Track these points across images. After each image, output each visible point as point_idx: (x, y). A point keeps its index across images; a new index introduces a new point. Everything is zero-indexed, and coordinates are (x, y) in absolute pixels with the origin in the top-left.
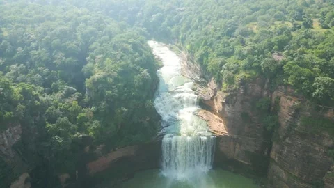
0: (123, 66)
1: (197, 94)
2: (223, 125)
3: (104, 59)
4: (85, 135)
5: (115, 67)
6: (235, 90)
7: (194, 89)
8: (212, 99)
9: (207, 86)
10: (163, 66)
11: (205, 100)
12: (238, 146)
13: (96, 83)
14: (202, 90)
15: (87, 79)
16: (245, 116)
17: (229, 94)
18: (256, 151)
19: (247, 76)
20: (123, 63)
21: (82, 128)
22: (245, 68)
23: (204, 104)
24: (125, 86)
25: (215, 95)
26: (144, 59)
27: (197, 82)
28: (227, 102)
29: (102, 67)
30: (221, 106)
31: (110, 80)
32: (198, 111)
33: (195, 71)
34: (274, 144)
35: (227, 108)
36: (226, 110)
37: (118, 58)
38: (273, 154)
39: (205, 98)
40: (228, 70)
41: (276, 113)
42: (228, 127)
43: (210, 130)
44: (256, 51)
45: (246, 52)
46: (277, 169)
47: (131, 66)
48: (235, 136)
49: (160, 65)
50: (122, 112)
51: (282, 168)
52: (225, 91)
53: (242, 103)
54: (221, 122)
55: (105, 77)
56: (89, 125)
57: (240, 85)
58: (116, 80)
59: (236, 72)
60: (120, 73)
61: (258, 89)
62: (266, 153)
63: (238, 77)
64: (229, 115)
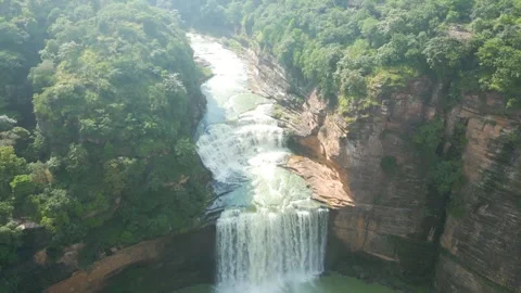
0: (121, 66)
1: (284, 126)
2: (339, 185)
3: (79, 52)
4: (33, 225)
5: (104, 69)
6: (370, 108)
7: (276, 117)
8: (314, 133)
9: (302, 110)
10: (212, 75)
11: (299, 137)
12: (373, 225)
14: (293, 117)
15: (35, 96)
16: (388, 164)
17: (355, 119)
18: (409, 235)
19: (394, 77)
20: (122, 59)
21: (23, 208)
22: (388, 62)
23: (298, 145)
24: (128, 109)
25: (321, 124)
27: (282, 103)
28: (353, 135)
29: (74, 68)
30: (337, 146)
31: (91, 96)
32: (287, 158)
33: (277, 82)
34: (450, 219)
35: (351, 149)
36: (348, 152)
37: (112, 49)
38: (447, 241)
39: (300, 133)
40: (352, 68)
41: (458, 155)
42: (351, 188)
43: (315, 196)
44: (409, 25)
45: (387, 29)
46: (459, 271)
47: (142, 66)
48: (368, 207)
49: (207, 74)
50: (121, 167)
51: (470, 270)
52: (345, 114)
53: (382, 136)
54: (335, 178)
55: (77, 90)
56: (42, 202)
57: (380, 97)
58: (106, 96)
59: (368, 72)
60: (115, 81)
61: (415, 104)
62: (430, 238)
63: (375, 81)
64: (356, 164)
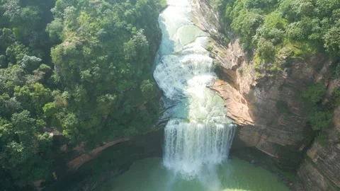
0: (106, 27)
1: (214, 58)
2: (246, 108)
3: (77, 13)
4: (58, 133)
5: (94, 29)
6: (275, 71)
7: (209, 50)
8: (234, 69)
9: (227, 47)
10: (167, 6)
11: (223, 68)
12: (264, 137)
13: (66, 57)
14: (220, 51)
15: (52, 49)
16: (281, 106)
17: (263, 75)
18: (287, 145)
19: (297, 51)
21: (52, 122)
22: (294, 39)
23: (222, 73)
24: (110, 59)
25: (239, 65)
26: (139, 10)
27: (214, 37)
28: (261, 83)
29: (75, 26)
30: (248, 88)
31: (87, 51)
32: (214, 81)
33: (212, 20)
34: (315, 144)
35: (257, 92)
36: (255, 94)
37: (99, 11)
38: (311, 153)
39: (224, 65)
41: (332, 109)
42: (254, 114)
43: (229, 114)
44: (317, 10)
45: (299, 11)
46: (315, 172)
47: (119, 24)
48: (263, 127)
49: (163, 5)
50: (107, 101)
51: (322, 174)
52: (256, 70)
53: (281, 88)
54: (244, 102)
55: (79, 47)
56: (62, 117)
57: (283, 66)
58: (97, 50)
59: (279, 42)
60: (102, 38)
61: (309, 70)
62: (301, 149)
63: (282, 53)
64: (259, 101)
